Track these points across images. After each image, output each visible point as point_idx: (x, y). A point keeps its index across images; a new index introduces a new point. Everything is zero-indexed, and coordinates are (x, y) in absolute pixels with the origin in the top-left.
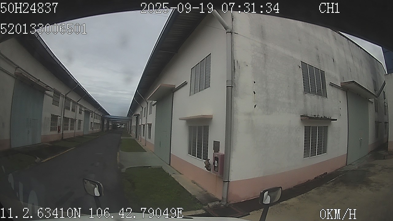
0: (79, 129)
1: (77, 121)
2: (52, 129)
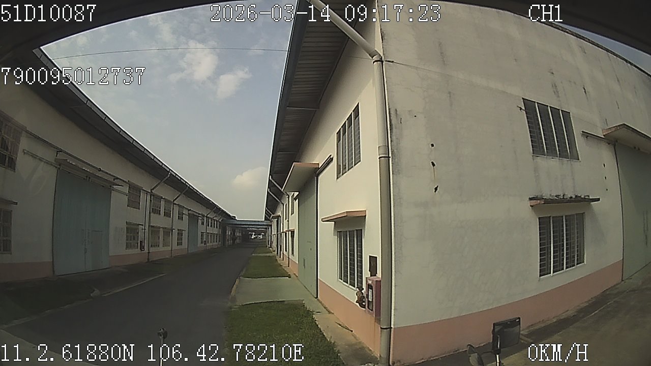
0: (180, 243)
1: (175, 232)
2: (128, 246)
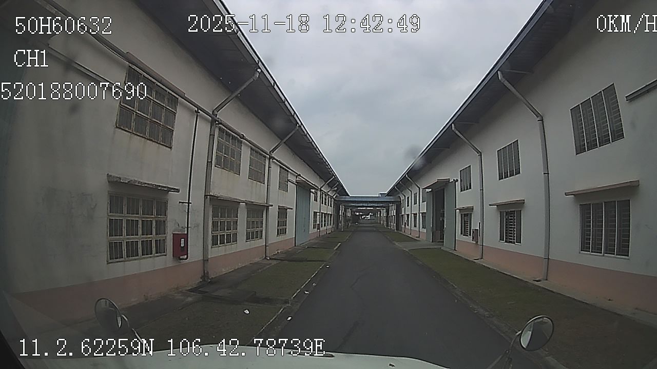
1: (273, 211)
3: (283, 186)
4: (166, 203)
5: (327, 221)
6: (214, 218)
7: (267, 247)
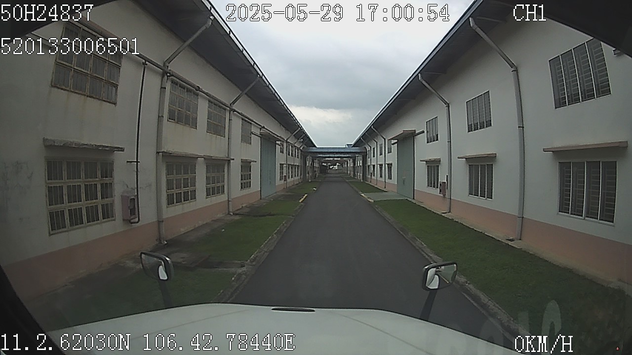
0: (246, 185)
1: (236, 166)
3: (246, 138)
4: (112, 164)
5: (294, 172)
6: (168, 176)
7: (230, 202)
